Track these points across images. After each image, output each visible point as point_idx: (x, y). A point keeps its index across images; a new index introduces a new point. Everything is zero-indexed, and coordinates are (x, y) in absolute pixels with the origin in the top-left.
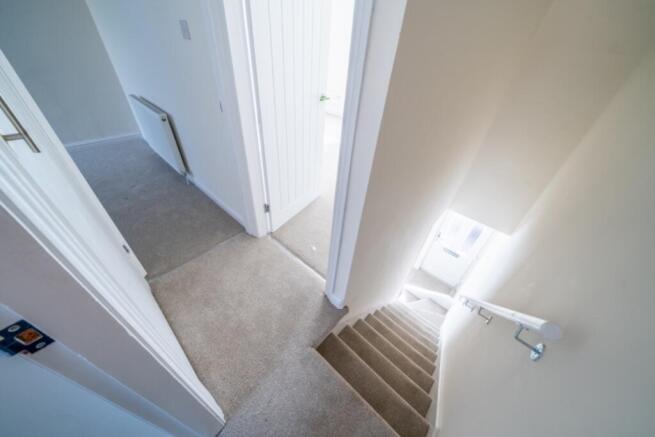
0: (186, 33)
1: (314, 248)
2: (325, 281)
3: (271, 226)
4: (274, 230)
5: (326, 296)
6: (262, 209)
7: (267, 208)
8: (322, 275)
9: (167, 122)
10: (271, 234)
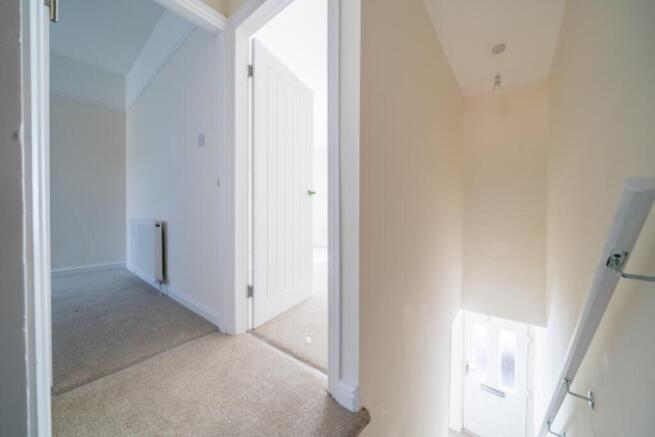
0: (202, 141)
1: (309, 339)
2: (325, 377)
3: (253, 322)
4: (256, 326)
5: (330, 395)
6: (245, 292)
7: (250, 291)
8: (321, 369)
9: (160, 228)
10: (253, 331)
